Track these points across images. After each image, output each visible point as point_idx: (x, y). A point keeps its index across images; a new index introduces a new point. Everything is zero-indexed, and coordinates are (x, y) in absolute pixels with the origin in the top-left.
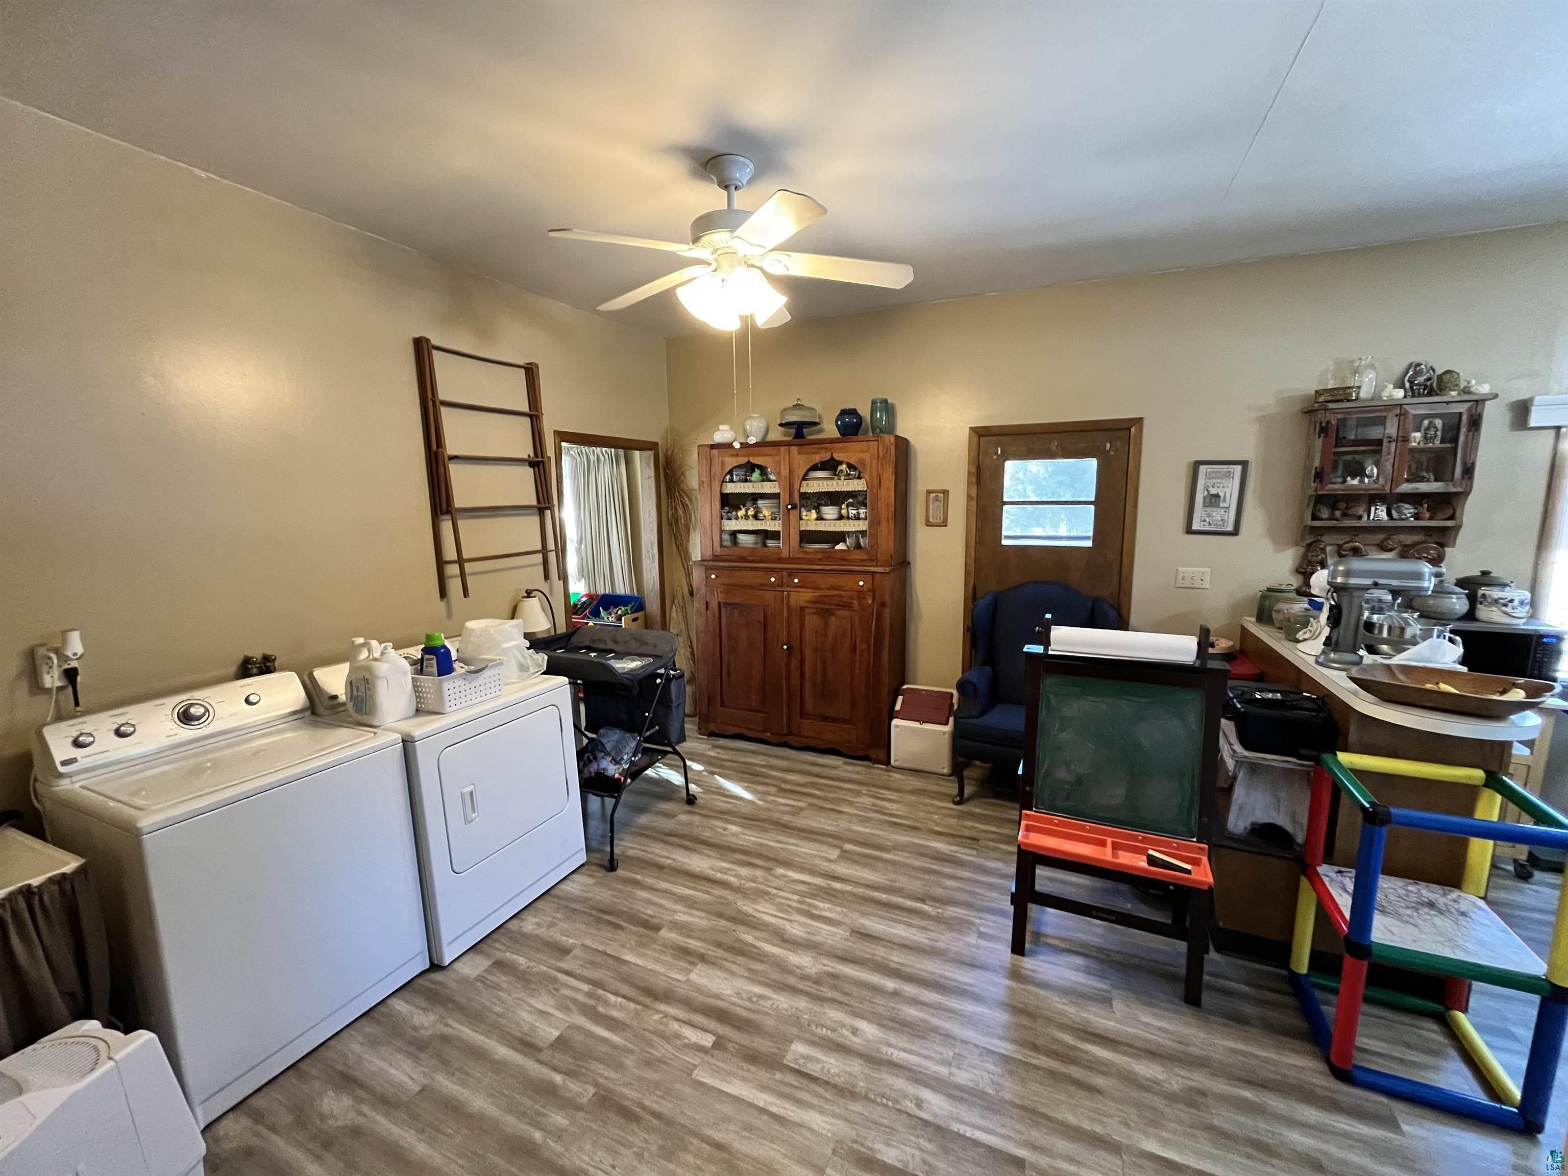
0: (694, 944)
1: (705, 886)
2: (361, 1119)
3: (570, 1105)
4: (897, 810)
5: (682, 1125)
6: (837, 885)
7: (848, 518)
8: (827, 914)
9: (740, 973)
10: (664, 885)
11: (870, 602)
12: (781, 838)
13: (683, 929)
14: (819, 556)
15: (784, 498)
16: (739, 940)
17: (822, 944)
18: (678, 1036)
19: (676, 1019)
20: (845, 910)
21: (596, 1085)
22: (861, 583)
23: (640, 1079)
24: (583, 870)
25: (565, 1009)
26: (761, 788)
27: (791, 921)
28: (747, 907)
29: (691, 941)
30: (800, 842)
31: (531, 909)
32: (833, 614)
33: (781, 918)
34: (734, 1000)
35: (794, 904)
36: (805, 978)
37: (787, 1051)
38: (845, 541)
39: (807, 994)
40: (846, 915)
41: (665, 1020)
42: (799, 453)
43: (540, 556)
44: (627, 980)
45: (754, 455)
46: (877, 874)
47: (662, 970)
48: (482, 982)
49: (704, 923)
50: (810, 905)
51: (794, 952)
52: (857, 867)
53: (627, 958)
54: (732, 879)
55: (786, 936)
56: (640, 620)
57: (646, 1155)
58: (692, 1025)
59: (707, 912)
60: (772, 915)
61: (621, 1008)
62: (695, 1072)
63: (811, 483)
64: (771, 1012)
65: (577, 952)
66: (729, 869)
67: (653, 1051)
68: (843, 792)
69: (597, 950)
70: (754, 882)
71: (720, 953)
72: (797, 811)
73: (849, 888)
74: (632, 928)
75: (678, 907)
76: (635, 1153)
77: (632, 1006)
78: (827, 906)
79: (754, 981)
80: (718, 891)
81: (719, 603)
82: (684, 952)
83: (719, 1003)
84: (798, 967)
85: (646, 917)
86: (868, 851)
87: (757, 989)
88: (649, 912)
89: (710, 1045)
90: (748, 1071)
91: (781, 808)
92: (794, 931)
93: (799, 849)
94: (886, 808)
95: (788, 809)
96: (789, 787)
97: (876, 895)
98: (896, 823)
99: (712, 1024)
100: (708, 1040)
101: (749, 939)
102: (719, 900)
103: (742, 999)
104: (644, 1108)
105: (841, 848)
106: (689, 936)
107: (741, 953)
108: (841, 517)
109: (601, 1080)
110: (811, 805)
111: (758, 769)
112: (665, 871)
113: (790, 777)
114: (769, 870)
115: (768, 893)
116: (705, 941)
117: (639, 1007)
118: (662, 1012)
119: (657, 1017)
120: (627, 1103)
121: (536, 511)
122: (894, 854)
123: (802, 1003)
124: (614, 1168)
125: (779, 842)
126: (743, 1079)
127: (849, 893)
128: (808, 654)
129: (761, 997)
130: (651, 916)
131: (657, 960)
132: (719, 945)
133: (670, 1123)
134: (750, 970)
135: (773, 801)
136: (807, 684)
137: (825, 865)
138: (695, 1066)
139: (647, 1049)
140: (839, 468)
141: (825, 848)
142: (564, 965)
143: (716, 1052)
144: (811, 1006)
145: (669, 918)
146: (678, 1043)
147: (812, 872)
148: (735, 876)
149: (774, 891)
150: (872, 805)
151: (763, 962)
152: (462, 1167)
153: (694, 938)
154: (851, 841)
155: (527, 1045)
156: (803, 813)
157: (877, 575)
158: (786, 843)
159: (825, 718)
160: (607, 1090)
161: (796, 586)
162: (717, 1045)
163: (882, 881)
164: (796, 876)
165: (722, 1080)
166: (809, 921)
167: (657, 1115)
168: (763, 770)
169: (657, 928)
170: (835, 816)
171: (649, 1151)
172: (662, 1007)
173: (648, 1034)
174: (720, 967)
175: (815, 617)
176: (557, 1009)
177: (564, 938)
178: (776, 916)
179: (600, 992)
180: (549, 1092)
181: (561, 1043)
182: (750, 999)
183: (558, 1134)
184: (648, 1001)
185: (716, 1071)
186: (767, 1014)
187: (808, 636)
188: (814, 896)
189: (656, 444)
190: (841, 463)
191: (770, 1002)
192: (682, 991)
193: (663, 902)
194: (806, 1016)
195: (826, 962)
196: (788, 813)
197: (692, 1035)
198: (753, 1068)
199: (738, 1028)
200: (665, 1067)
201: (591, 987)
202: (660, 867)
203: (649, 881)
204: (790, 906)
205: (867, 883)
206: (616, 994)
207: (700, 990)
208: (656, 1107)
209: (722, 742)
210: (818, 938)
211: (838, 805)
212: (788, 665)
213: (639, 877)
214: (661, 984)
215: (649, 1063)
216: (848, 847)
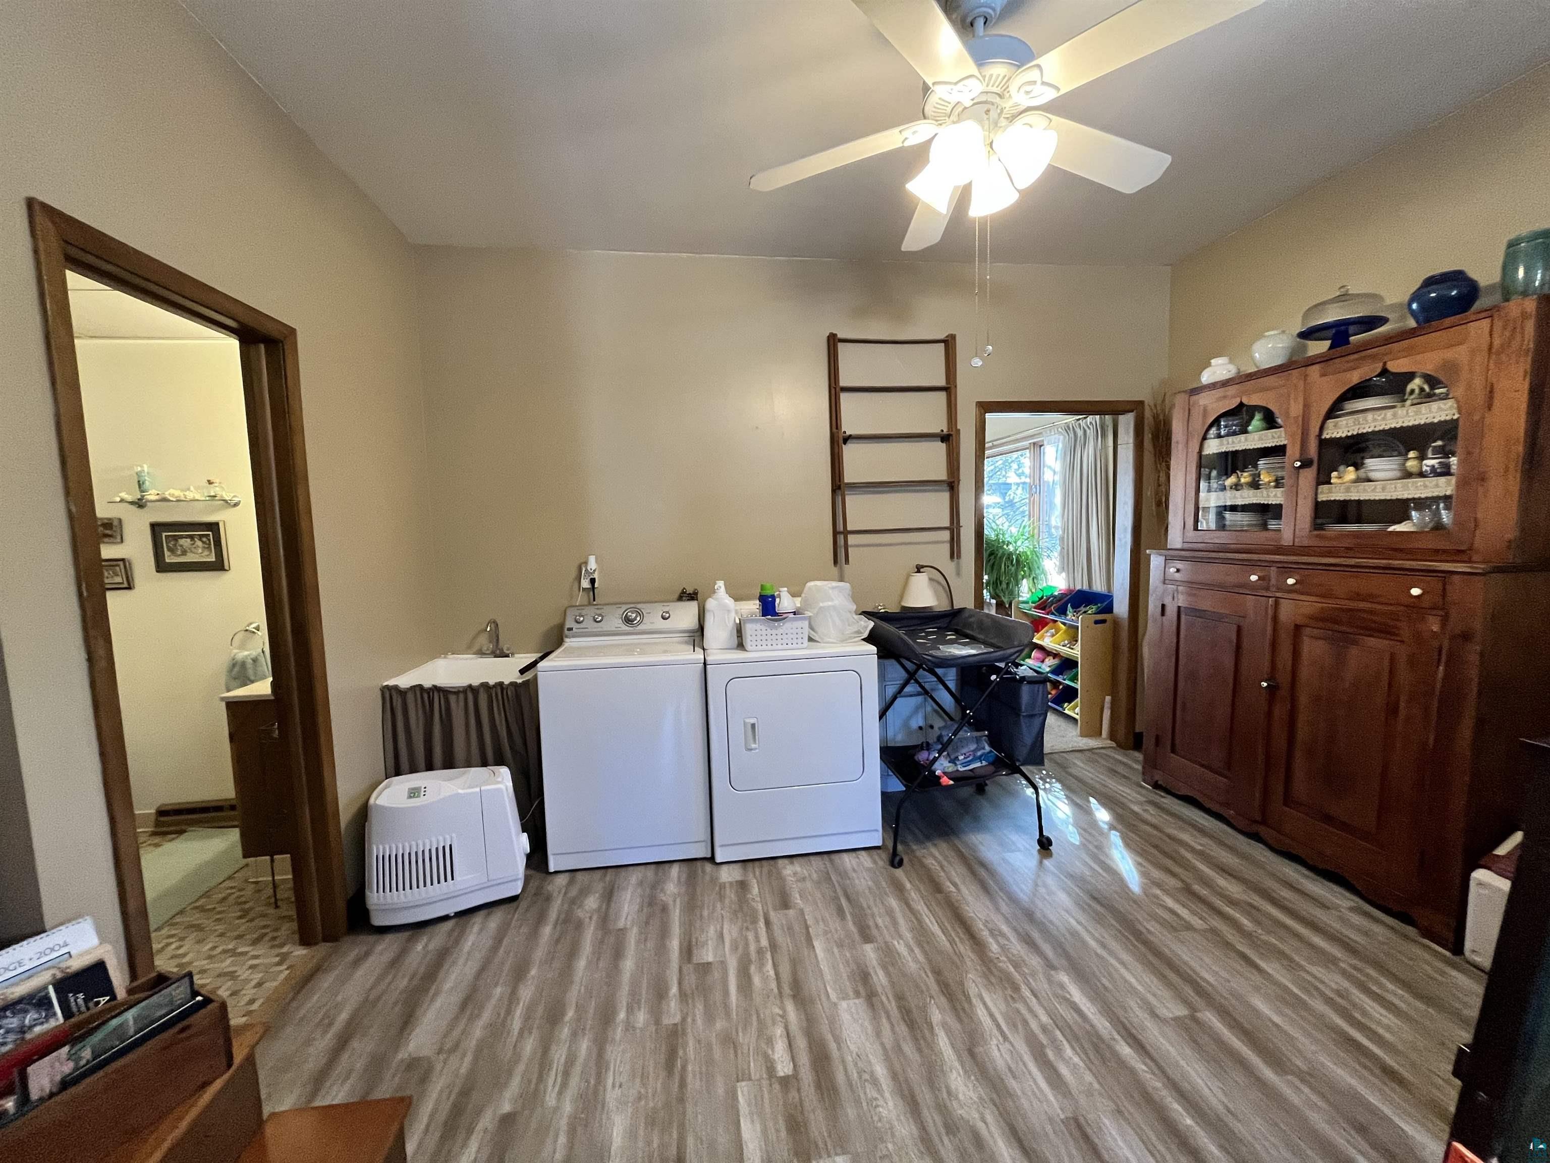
0: (880, 978)
1: (958, 934)
2: (587, 920)
3: (656, 1015)
4: (1388, 1028)
5: (684, 1113)
6: (1125, 1050)
7: (1422, 475)
8: (1064, 1071)
9: (886, 1041)
10: (920, 907)
11: (1435, 628)
12: (1114, 945)
13: (889, 957)
14: (1346, 543)
15: (1293, 452)
16: (924, 1009)
17: (1011, 1095)
18: (770, 1041)
19: (786, 1028)
20: (1096, 1086)
21: (684, 1020)
22: (1416, 592)
23: (709, 1047)
24: (874, 852)
25: (735, 948)
26: (1156, 874)
27: (1005, 1038)
28: (974, 983)
29: (881, 973)
30: (1138, 968)
31: (806, 859)
32: (1355, 643)
33: (998, 1026)
34: (849, 1059)
35: (1034, 1025)
36: (942, 1109)
37: (829, 1156)
38: (1408, 518)
39: (923, 1128)
40: (1089, 1093)
41: (779, 1019)
42: (1323, 375)
43: (946, 535)
44: (795, 963)
45: (1248, 393)
46: (1215, 1085)
47: (828, 977)
48: (720, 889)
49: (912, 966)
50: (1053, 1040)
51: (966, 1072)
52: (1188, 1052)
53: (816, 943)
54: (994, 947)
55: (979, 1050)
56: (1108, 623)
57: (643, 1103)
58: (790, 1045)
59: (930, 961)
60: (991, 1015)
61: (765, 979)
62: (743, 1084)
63: (1342, 421)
64: (864, 1104)
65: (791, 912)
66: (1003, 935)
67: (740, 1034)
68: (1296, 943)
69: (805, 921)
70: (1016, 966)
71: (892, 1007)
72: (1179, 927)
73: (1140, 1066)
74: (850, 924)
75: (908, 935)
76: (640, 1092)
77: (773, 985)
78: (1076, 1059)
79: (887, 1059)
80: (965, 949)
81: (1179, 607)
82: (863, 976)
83: (833, 1046)
84: (949, 1093)
85: (871, 923)
86: (1237, 1043)
87: (880, 1070)
88: (880, 921)
89: (781, 1074)
90: (777, 1131)
91: (1160, 912)
92: (996, 1053)
93: (1123, 971)
94: (1364, 1013)
95: (1167, 916)
96: (1204, 892)
97: (1176, 1108)
98: (1358, 1046)
99: (804, 1059)
100: (784, 1068)
101: (936, 1016)
102: (955, 958)
103: (856, 1064)
104: (684, 1068)
105: (1193, 1009)
106: (884, 968)
107: (911, 1024)
108: (1408, 475)
109: (689, 1020)
110: (1214, 931)
111: (1183, 851)
112: (938, 896)
113: (1222, 882)
114: (1050, 966)
115: (1016, 989)
116: (893, 984)
117: (776, 990)
118: (785, 1011)
119: (777, 1011)
120: (681, 1053)
121: (945, 487)
122: (1290, 1084)
123: (905, 1130)
124: (620, 1086)
125: (1104, 946)
126: (765, 1131)
127: (1132, 1071)
128: (1303, 700)
129: (875, 1082)
130: (877, 926)
131: (834, 967)
132: (900, 998)
133: (681, 1100)
134: (898, 1049)
135: (1157, 897)
136: (1298, 754)
137: (1138, 1015)
138: (750, 1079)
139: (740, 1030)
140: (1410, 387)
141: (1165, 993)
142: (772, 914)
143: (777, 1087)
144: (909, 1142)
145: (888, 938)
146: (764, 1046)
147: (1108, 1011)
148: (1002, 947)
149: (1027, 993)
150: (1338, 993)
151: (920, 1050)
152: (579, 991)
153: (888, 974)
154: (1224, 1013)
155: (688, 951)
156: (1187, 935)
157: (1456, 578)
158: (1111, 953)
159: (1328, 819)
160: (684, 1030)
161: (1291, 590)
162: (785, 1082)
163: (1214, 1101)
164: (1076, 995)
165: (751, 1114)
166: (1028, 1058)
167: (683, 1084)
168: (1189, 856)
169: (867, 938)
170: (1239, 965)
171: (647, 1103)
172: (790, 1007)
173: (754, 1018)
174: (875, 1018)
175: (1321, 642)
176: (731, 941)
177: (797, 896)
178: (994, 1019)
179: (768, 956)
180: (660, 993)
181: (706, 968)
182: (860, 1073)
183: (629, 1026)
184: (787, 990)
185: (757, 1103)
186: (858, 1102)
187: (1305, 673)
188: (1074, 1038)
189: (1141, 403)
190: (1411, 376)
191: (876, 1095)
192: (821, 1009)
193: (901, 921)
194: (890, 1146)
195: (989, 1118)
196: (1163, 923)
197: (780, 1052)
198: (783, 1134)
199: (819, 1086)
200: (732, 1056)
201: (768, 945)
202: (936, 887)
203: (914, 895)
204: (1025, 1022)
205: (1177, 1077)
206: (775, 966)
207: (833, 1021)
208: (690, 1078)
209: (1168, 802)
210: (1012, 1084)
211: (1262, 956)
212: (1269, 714)
213: (908, 886)
214: (812, 985)
215: (729, 1041)
216: (1210, 1017)
